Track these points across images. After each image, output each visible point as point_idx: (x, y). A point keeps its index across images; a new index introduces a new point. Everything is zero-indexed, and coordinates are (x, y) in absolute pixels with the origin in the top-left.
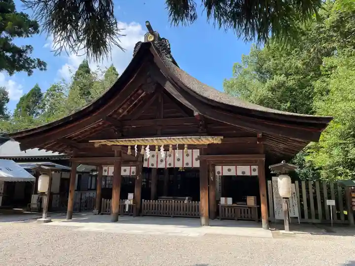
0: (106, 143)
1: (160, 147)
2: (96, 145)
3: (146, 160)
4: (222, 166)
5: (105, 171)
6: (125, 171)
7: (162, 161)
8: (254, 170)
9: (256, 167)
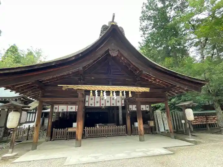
0: (72, 87)
1: (113, 92)
2: (64, 89)
3: (87, 101)
4: (132, 105)
5: (56, 108)
6: (72, 108)
7: (97, 102)
8: (147, 107)
9: (148, 106)
